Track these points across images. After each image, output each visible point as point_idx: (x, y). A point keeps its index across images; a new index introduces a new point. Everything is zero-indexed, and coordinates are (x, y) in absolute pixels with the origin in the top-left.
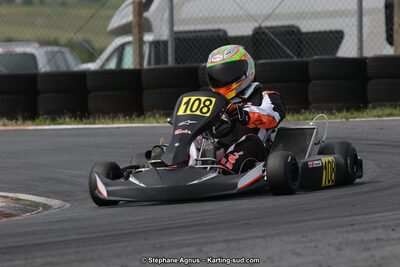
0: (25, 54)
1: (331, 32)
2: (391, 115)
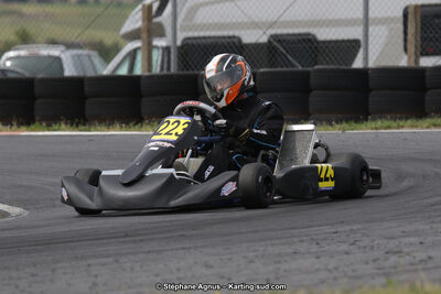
0: (50, 57)
1: (343, 41)
2: (389, 127)
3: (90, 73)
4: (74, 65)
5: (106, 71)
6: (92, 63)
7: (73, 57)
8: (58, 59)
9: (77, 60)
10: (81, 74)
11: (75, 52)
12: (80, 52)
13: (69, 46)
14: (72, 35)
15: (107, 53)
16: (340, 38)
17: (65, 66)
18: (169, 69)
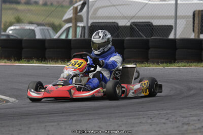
0: (30, 29)
1: (165, 26)
2: (185, 66)
3: (48, 38)
4: (41, 34)
5: (56, 37)
6: (49, 33)
7: (40, 30)
8: (33, 31)
9: (42, 31)
10: (44, 38)
11: (42, 27)
12: (44, 27)
13: (39, 25)
14: (40, 19)
15: (56, 28)
16: (164, 24)
17: (36, 34)
18: (84, 36)
